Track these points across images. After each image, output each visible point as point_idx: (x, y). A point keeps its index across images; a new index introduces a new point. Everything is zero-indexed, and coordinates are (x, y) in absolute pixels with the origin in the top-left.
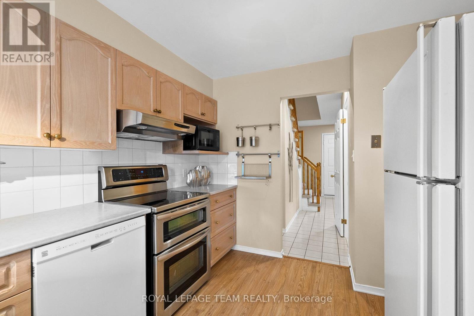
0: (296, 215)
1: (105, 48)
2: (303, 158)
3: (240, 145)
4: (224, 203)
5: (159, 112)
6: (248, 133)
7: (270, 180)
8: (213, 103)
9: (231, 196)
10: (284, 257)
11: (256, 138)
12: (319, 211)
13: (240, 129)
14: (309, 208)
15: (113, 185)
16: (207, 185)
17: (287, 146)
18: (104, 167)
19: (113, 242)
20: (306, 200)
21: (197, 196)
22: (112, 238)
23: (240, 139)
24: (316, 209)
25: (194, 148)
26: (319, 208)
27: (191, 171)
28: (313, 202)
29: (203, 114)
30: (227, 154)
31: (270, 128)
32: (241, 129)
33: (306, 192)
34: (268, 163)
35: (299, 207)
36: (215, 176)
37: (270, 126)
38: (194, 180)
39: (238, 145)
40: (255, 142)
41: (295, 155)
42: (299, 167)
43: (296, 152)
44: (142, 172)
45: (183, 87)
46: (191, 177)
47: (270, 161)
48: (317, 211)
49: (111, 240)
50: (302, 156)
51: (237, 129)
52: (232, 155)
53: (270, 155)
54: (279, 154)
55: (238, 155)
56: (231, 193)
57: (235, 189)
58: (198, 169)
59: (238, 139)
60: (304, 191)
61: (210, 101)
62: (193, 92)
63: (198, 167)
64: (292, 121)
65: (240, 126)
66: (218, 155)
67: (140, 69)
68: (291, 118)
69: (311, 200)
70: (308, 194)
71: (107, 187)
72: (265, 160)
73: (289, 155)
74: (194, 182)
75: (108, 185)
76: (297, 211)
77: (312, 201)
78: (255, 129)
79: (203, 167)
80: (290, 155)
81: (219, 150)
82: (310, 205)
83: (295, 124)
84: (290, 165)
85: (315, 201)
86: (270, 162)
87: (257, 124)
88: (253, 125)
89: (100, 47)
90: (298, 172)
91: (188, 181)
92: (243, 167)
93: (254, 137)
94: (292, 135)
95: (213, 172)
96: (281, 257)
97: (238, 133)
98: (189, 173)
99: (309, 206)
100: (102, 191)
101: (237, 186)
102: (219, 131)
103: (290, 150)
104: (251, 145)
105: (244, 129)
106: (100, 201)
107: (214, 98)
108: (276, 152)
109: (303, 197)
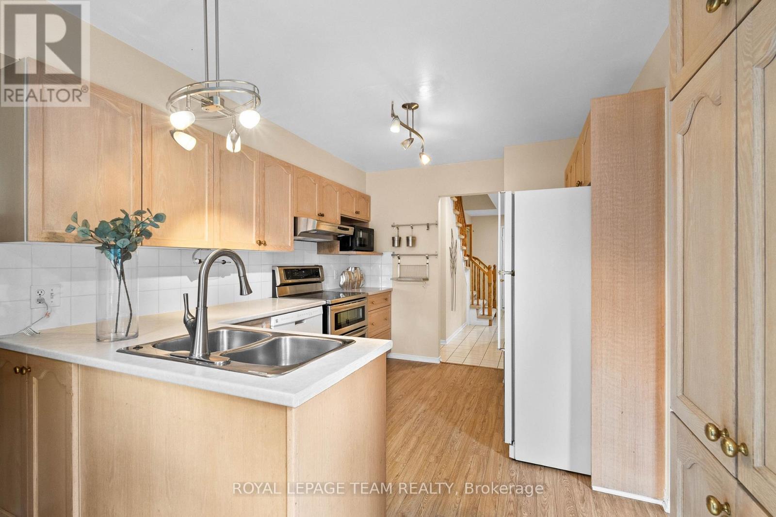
0: (461, 329)
1: (288, 166)
2: (471, 259)
3: (396, 244)
4: (379, 306)
5: (322, 215)
6: (404, 233)
7: (427, 282)
8: (366, 199)
9: (386, 299)
10: (442, 363)
11: (413, 237)
12: (490, 325)
13: (395, 228)
14: (478, 321)
15: (285, 282)
16: (360, 288)
17: (448, 245)
18: (279, 267)
19: (305, 322)
20: (475, 311)
21: (349, 295)
22: (304, 320)
23: (396, 239)
24: (487, 322)
25: (351, 249)
26: (490, 321)
27: (344, 272)
28: (484, 314)
29: (357, 213)
30: (382, 254)
31: (428, 227)
32: (397, 228)
33: (475, 302)
34: (425, 264)
35: (465, 321)
36: (367, 279)
37: (428, 226)
38: (347, 282)
39: (393, 245)
40: (412, 241)
41: (460, 255)
42: (466, 270)
43: (461, 252)
44: (303, 272)
45: (341, 187)
46: (343, 279)
47: (428, 262)
48: (488, 325)
49: (303, 321)
50: (469, 256)
51: (392, 228)
52: (387, 256)
53: (427, 255)
54: (436, 255)
55: (393, 255)
56: (386, 296)
57: (389, 292)
58: (350, 270)
59: (393, 239)
60: (473, 302)
61: (363, 198)
62: (349, 191)
63: (351, 268)
64: (456, 215)
65: (396, 224)
66: (371, 256)
67: (309, 178)
68: (454, 211)
69: (481, 312)
70: (478, 304)
71: (281, 284)
72: (422, 261)
73: (451, 255)
74: (347, 284)
75: (282, 283)
76: (462, 324)
77: (482, 314)
78: (412, 228)
79: (356, 268)
80: (453, 256)
81: (373, 250)
82: (479, 317)
83: (461, 218)
84: (453, 267)
85: (486, 313)
86: (427, 264)
87: (413, 223)
88: (409, 223)
89: (284, 167)
90: (465, 276)
91: (341, 283)
92: (399, 268)
93: (411, 237)
94: (456, 232)
95: (366, 274)
96: (439, 362)
97: (394, 232)
98: (342, 275)
99: (479, 319)
100: (276, 288)
101: (392, 289)
102: (373, 230)
103: (453, 250)
104: (408, 245)
105: (400, 228)
106: (274, 296)
107: (367, 194)
108: (434, 253)
109: (471, 308)
